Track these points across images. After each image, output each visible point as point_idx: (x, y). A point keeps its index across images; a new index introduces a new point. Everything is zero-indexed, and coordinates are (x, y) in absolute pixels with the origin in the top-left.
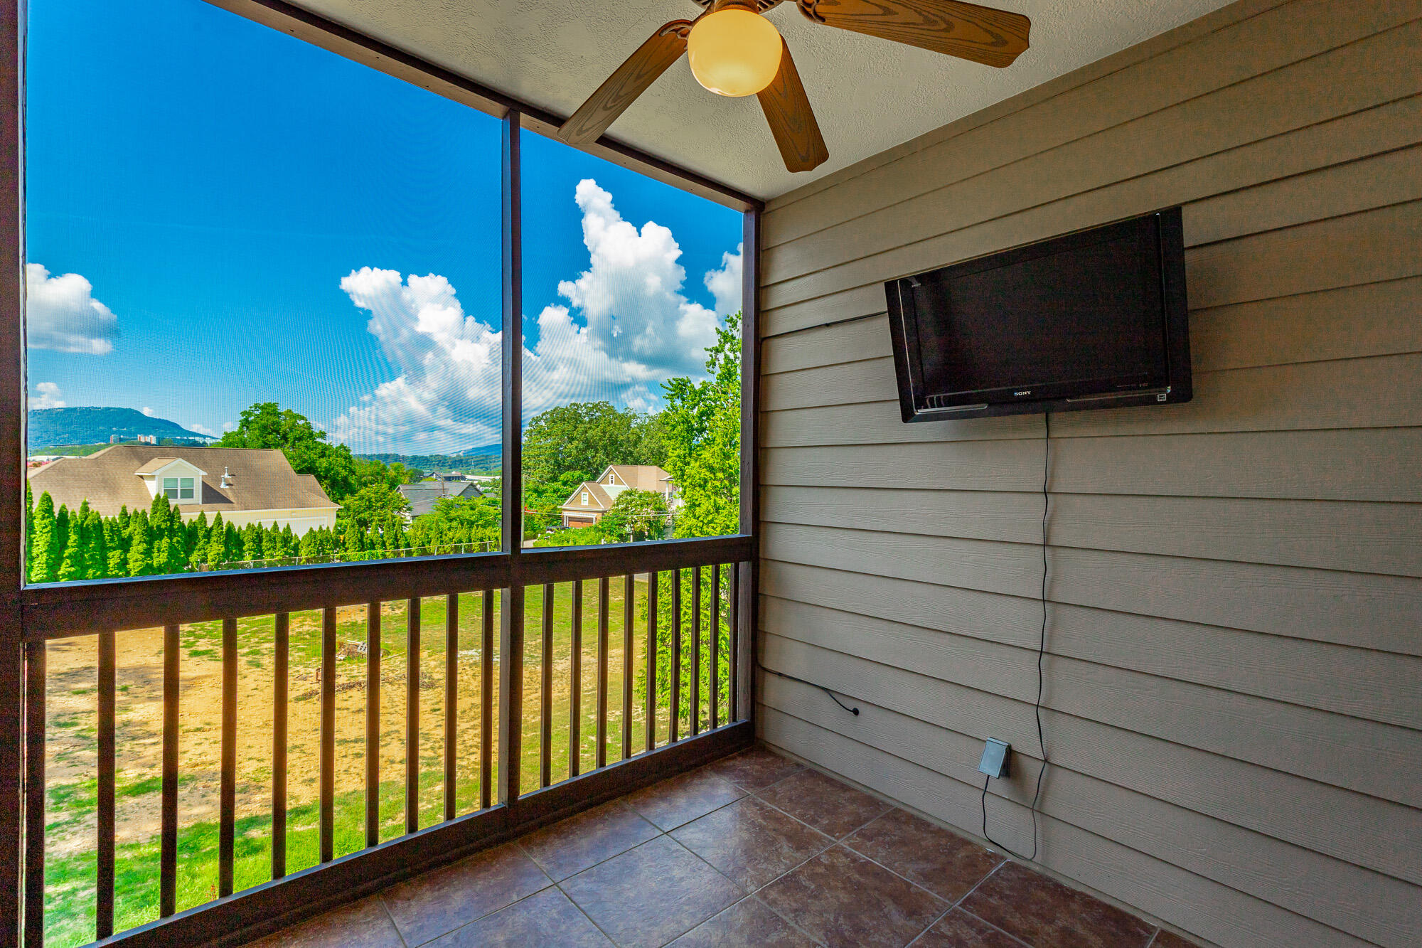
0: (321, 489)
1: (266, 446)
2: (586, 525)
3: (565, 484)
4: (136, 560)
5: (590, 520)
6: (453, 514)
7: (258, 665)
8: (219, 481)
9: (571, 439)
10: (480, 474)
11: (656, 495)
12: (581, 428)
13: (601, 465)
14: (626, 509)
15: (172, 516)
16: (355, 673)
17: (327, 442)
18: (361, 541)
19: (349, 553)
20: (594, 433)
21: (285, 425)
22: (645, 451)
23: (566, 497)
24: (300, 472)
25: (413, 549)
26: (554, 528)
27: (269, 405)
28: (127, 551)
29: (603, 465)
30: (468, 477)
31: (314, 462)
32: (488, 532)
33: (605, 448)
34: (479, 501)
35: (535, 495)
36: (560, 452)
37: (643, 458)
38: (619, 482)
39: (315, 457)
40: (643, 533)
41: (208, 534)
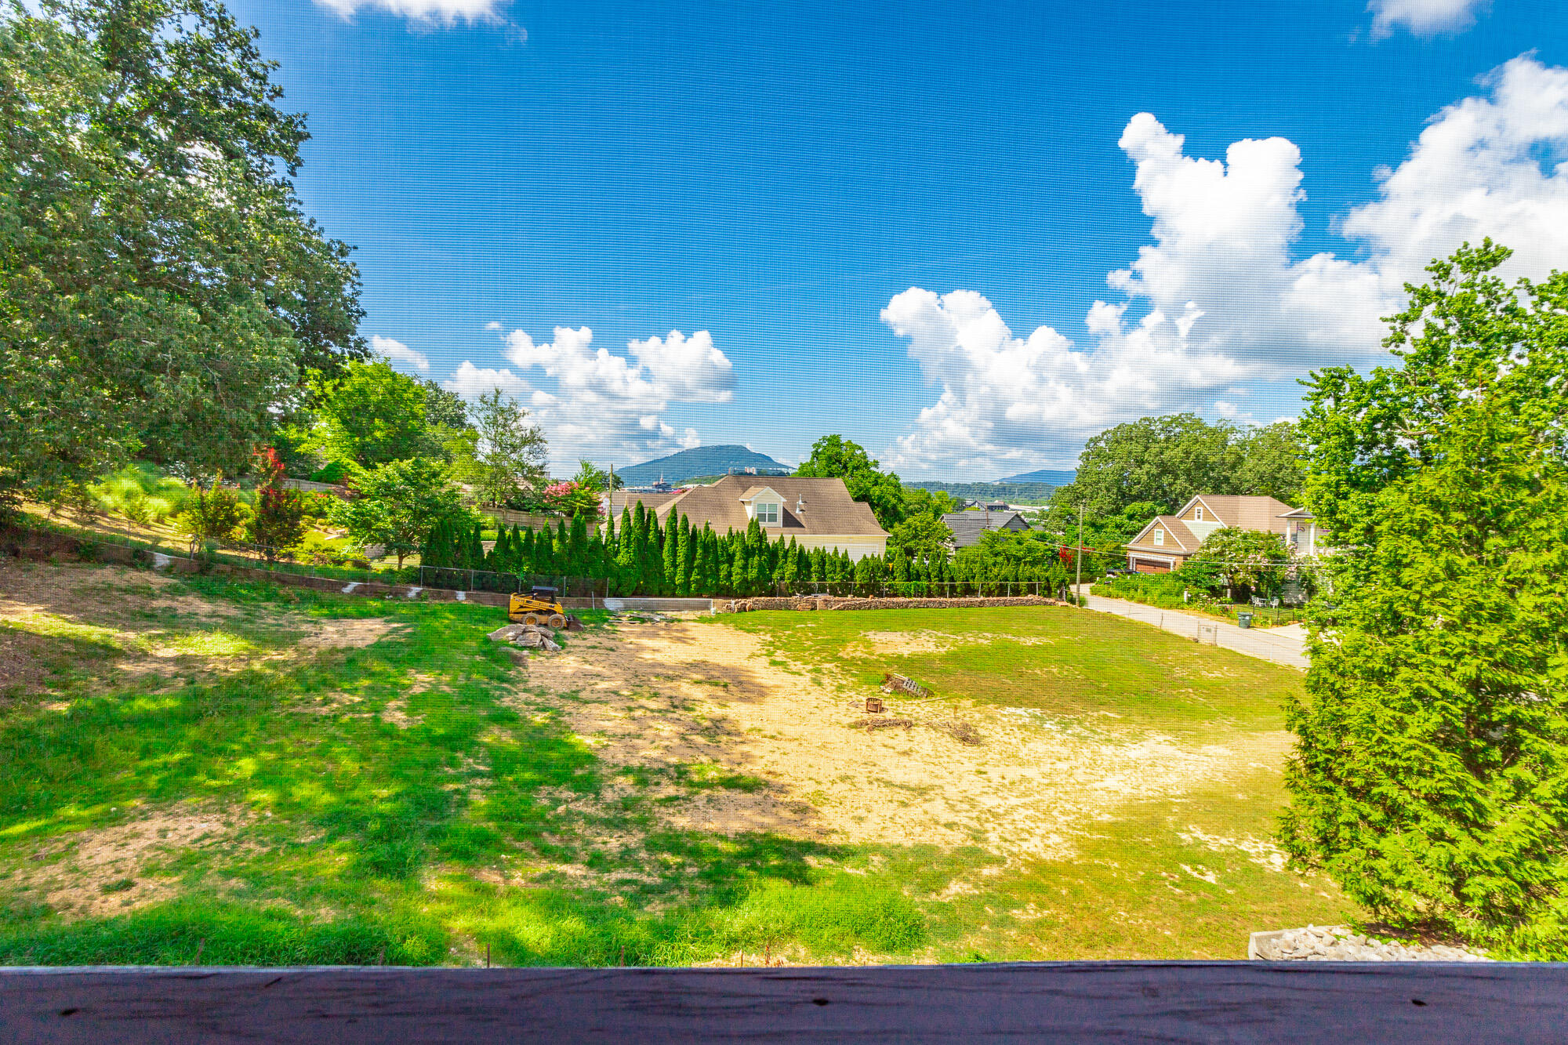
0: (874, 517)
1: (831, 475)
2: (1161, 570)
3: (1131, 517)
5: (1166, 565)
6: (998, 548)
7: (820, 684)
8: (794, 507)
9: (1140, 463)
10: (1025, 504)
11: (1271, 537)
12: (1155, 449)
13: (1182, 494)
14: (1221, 554)
15: (761, 538)
16: (900, 710)
17: (879, 471)
18: (908, 570)
19: (897, 582)
20: (1173, 454)
21: (845, 454)
22: (1249, 476)
23: (1133, 533)
24: (857, 500)
25: (957, 583)
26: (1117, 572)
27: (834, 437)
28: (731, 565)
29: (1185, 496)
30: (1011, 506)
31: (868, 490)
32: (1037, 570)
33: (1188, 472)
34: (1027, 535)
35: (1091, 530)
36: (1125, 478)
37: (1246, 485)
38: (1208, 516)
39: (869, 485)
40: (1248, 589)
41: (785, 556)
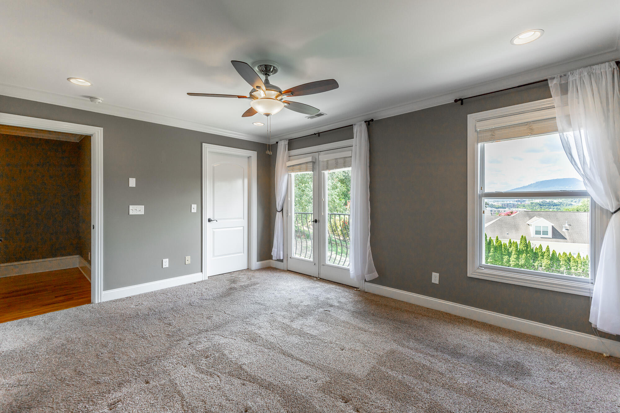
4: (513, 261)
8: (562, 228)
15: (527, 245)
28: (510, 257)
41: (543, 255)
